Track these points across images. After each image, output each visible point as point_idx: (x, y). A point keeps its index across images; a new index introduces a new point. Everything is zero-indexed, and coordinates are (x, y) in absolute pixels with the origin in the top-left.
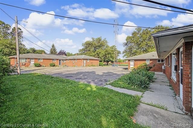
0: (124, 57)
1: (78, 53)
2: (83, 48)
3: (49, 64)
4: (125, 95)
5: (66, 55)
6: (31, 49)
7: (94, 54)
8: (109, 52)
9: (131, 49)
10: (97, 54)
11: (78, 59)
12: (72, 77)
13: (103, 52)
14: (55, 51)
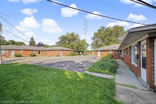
0: (91, 48)
1: (55, 45)
2: (60, 41)
3: (29, 54)
4: (103, 78)
5: (44, 46)
6: (10, 41)
7: (68, 46)
8: (80, 44)
9: (97, 42)
10: (71, 46)
11: (55, 50)
12: (53, 65)
13: (76, 45)
14: (34, 43)
